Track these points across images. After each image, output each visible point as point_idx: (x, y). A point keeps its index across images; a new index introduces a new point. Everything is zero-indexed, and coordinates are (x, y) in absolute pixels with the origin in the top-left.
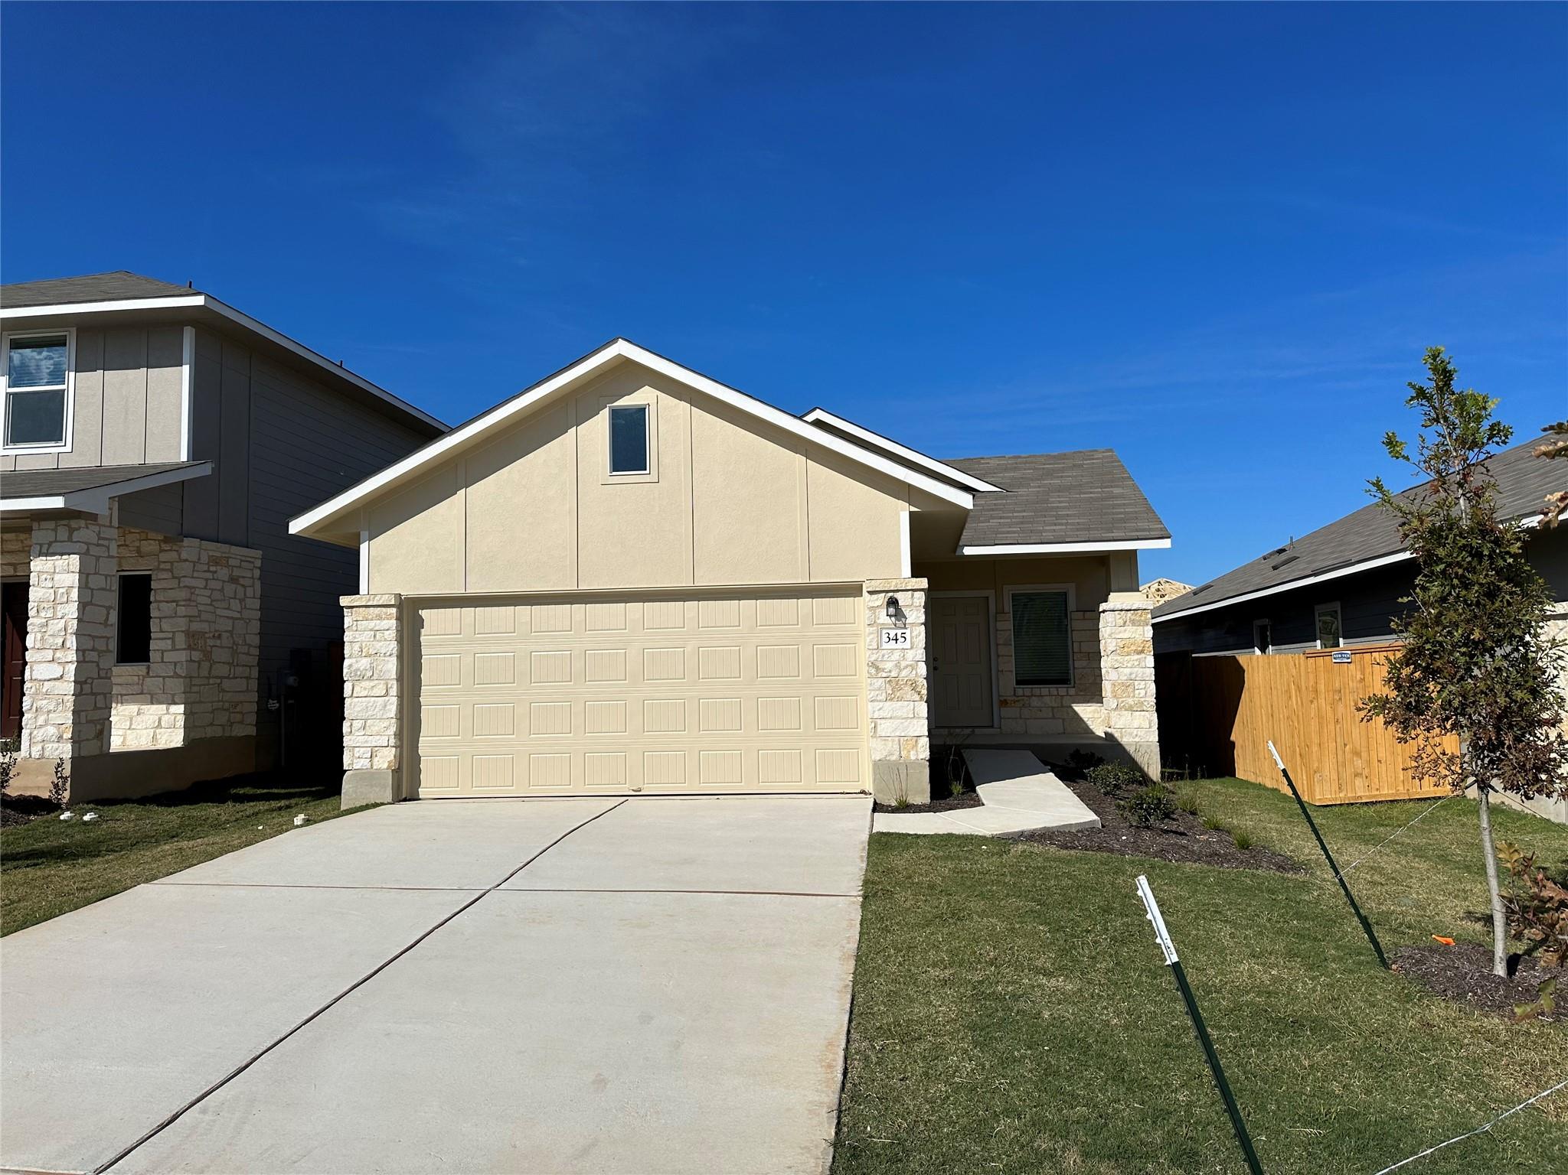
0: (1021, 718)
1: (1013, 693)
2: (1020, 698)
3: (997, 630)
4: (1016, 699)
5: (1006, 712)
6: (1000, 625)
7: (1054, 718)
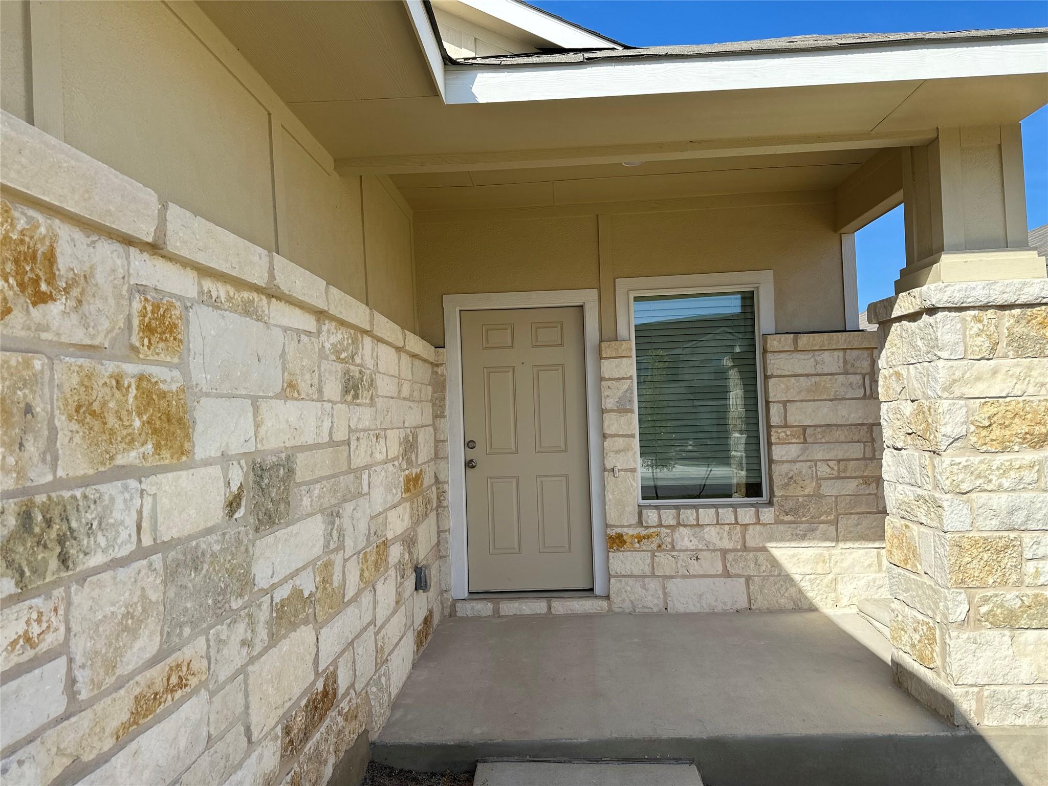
0: (653, 575)
1: (635, 519)
2: (652, 530)
3: (602, 379)
4: (644, 532)
5: (621, 562)
6: (609, 368)
7: (727, 574)
